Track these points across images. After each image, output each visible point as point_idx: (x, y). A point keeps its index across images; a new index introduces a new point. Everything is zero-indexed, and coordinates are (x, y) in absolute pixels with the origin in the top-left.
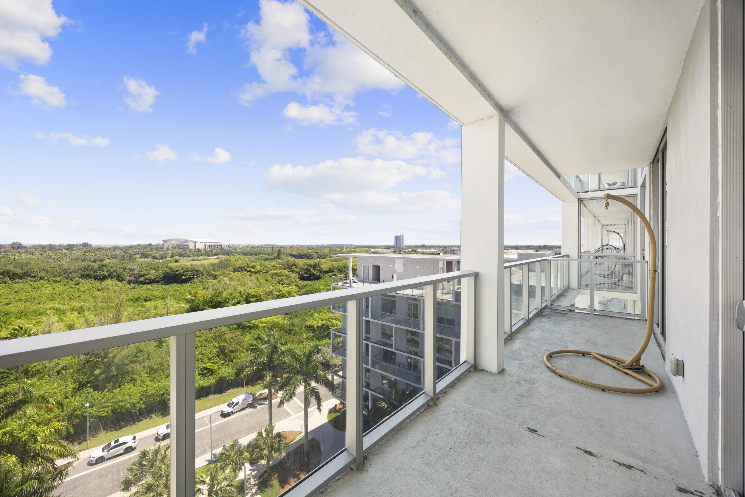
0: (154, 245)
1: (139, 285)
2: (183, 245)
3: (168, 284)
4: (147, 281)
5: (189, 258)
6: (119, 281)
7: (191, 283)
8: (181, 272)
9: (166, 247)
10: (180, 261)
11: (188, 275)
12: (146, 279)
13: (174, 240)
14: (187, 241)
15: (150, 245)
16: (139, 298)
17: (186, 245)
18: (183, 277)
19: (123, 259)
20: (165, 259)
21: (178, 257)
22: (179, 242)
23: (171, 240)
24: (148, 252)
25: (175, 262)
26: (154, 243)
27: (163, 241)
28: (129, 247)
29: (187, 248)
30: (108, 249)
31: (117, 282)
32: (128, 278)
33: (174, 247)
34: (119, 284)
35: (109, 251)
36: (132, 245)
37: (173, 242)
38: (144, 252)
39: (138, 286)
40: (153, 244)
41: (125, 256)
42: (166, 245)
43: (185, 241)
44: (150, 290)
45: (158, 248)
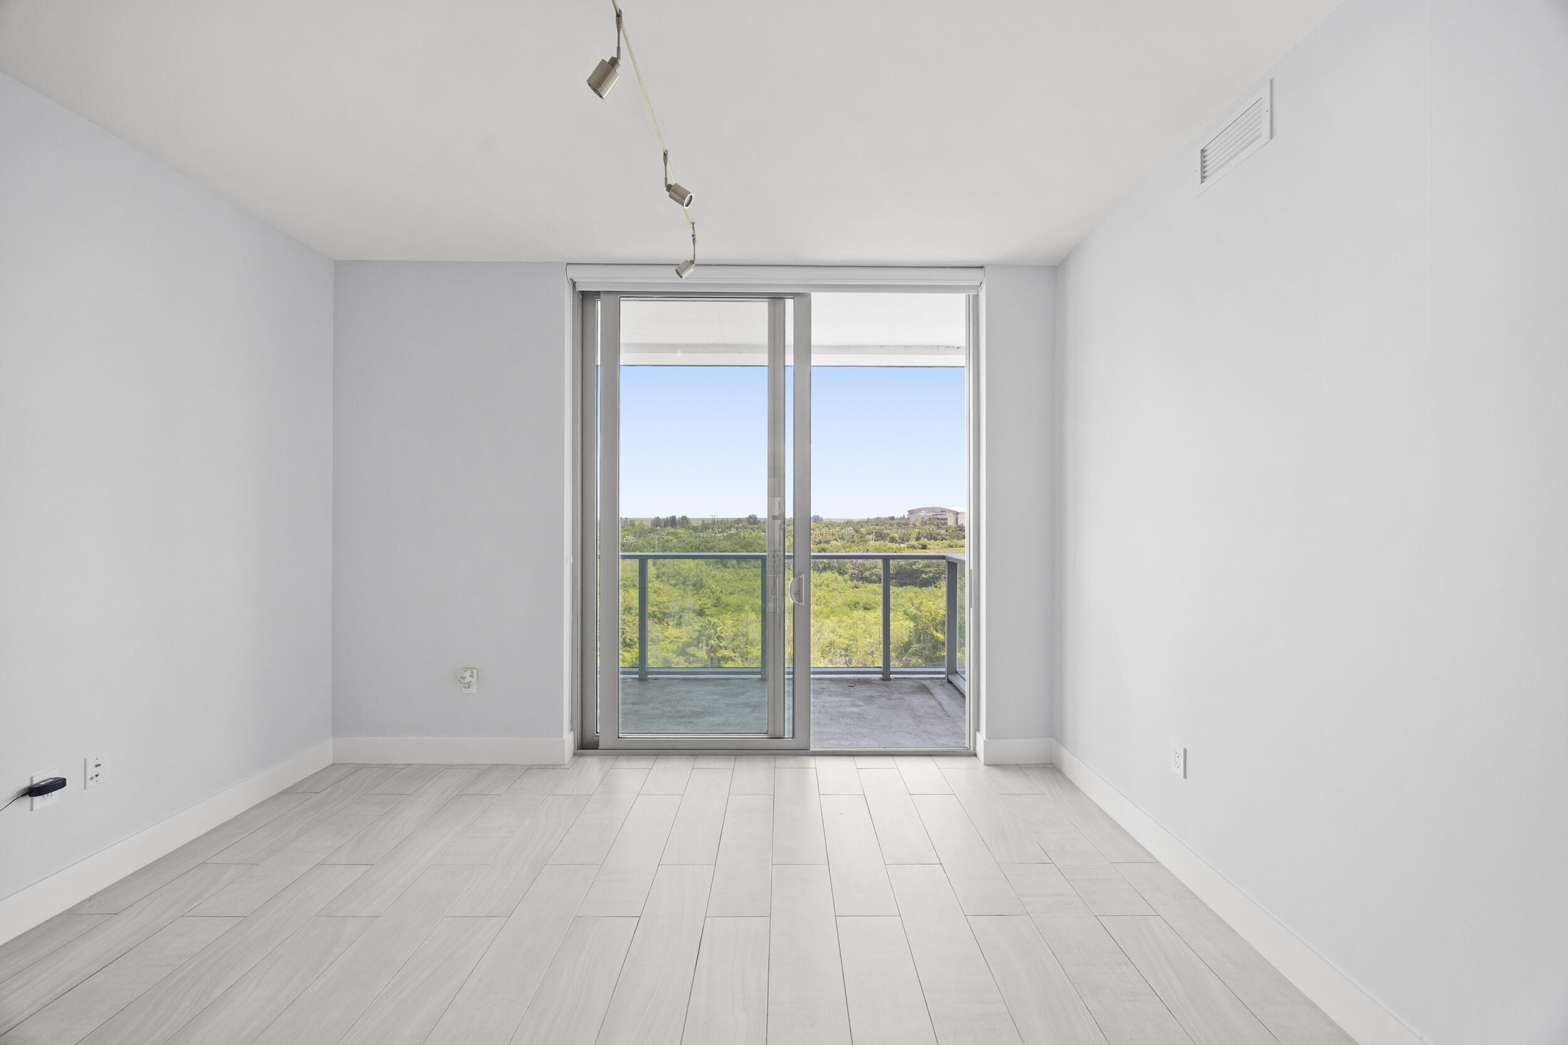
0: (897, 519)
1: (863, 583)
2: (938, 519)
3: (901, 586)
4: (874, 577)
5: (944, 541)
6: (840, 574)
7: (936, 587)
8: (920, 566)
9: (912, 523)
10: (929, 546)
11: (931, 572)
12: (872, 574)
13: (924, 509)
14: (944, 511)
15: (892, 518)
16: (858, 603)
17: (942, 519)
18: (924, 576)
19: (851, 540)
20: (907, 543)
21: (926, 540)
22: (931, 514)
23: (920, 510)
24: (885, 531)
25: (922, 548)
26: (897, 515)
27: (909, 511)
28: (864, 522)
29: (943, 525)
30: (839, 525)
31: (837, 574)
32: (851, 571)
33: (924, 523)
34: (840, 578)
35: (838, 529)
36: (869, 519)
37: (923, 513)
38: (880, 530)
39: (863, 586)
40: (896, 517)
41: (855, 537)
42: (912, 520)
43: (942, 511)
44: (876, 592)
45: (903, 523)
